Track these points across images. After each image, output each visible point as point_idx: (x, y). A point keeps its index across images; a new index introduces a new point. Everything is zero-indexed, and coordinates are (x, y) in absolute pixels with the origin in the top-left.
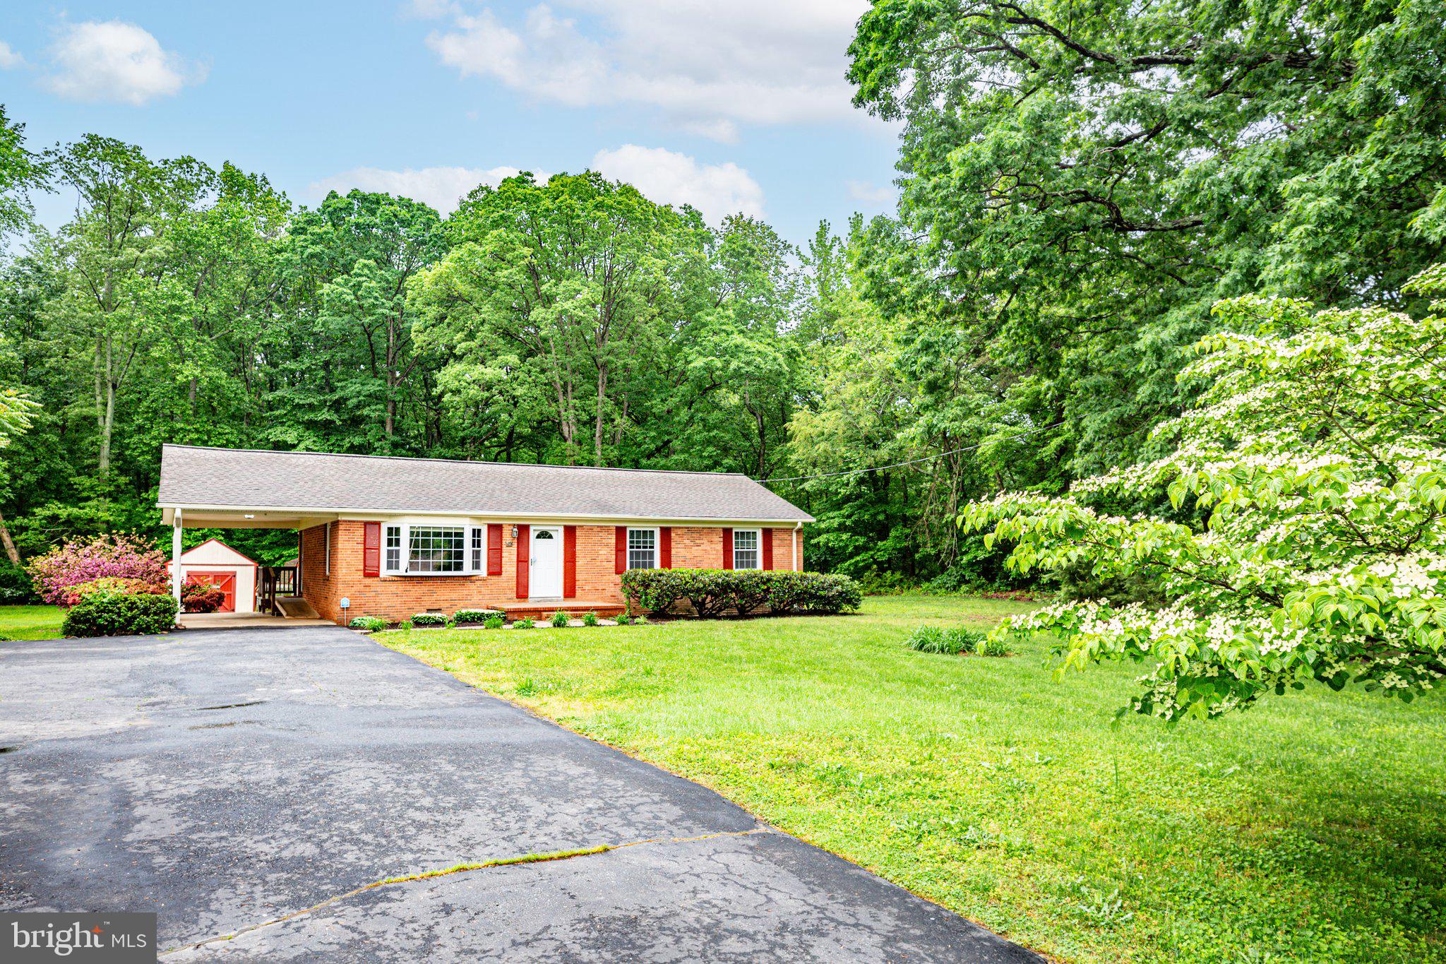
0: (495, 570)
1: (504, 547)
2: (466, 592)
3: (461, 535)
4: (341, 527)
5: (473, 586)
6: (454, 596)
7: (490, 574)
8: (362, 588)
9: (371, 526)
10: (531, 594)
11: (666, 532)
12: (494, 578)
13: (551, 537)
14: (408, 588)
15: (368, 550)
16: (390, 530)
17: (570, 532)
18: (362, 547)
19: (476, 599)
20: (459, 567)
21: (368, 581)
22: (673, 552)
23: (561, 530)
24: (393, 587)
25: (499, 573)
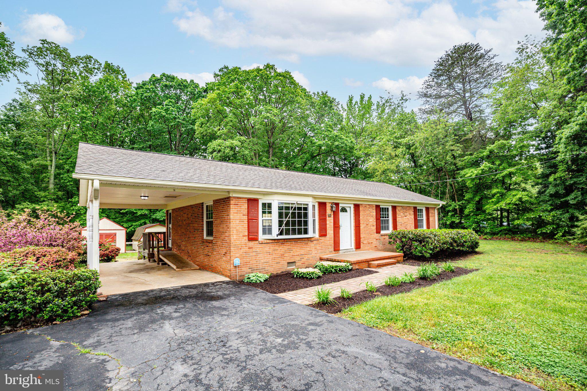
0: (323, 233)
1: (327, 218)
2: (308, 249)
3: (306, 209)
4: (232, 202)
5: (312, 245)
6: (302, 252)
7: (321, 236)
8: (246, 249)
9: (252, 202)
10: (341, 248)
11: (394, 208)
12: (322, 238)
13: (346, 211)
14: (276, 248)
15: (252, 221)
16: (264, 205)
17: (357, 207)
18: (246, 217)
19: (314, 252)
20: (306, 232)
21: (251, 244)
22: (398, 219)
23: (352, 206)
24: (268, 248)
25: (325, 235)
